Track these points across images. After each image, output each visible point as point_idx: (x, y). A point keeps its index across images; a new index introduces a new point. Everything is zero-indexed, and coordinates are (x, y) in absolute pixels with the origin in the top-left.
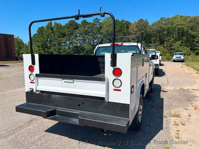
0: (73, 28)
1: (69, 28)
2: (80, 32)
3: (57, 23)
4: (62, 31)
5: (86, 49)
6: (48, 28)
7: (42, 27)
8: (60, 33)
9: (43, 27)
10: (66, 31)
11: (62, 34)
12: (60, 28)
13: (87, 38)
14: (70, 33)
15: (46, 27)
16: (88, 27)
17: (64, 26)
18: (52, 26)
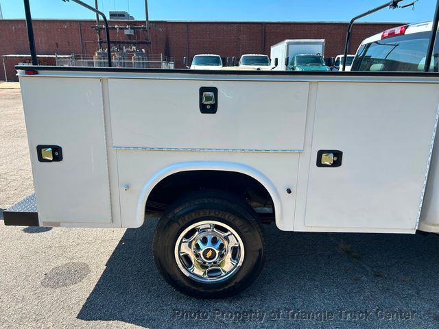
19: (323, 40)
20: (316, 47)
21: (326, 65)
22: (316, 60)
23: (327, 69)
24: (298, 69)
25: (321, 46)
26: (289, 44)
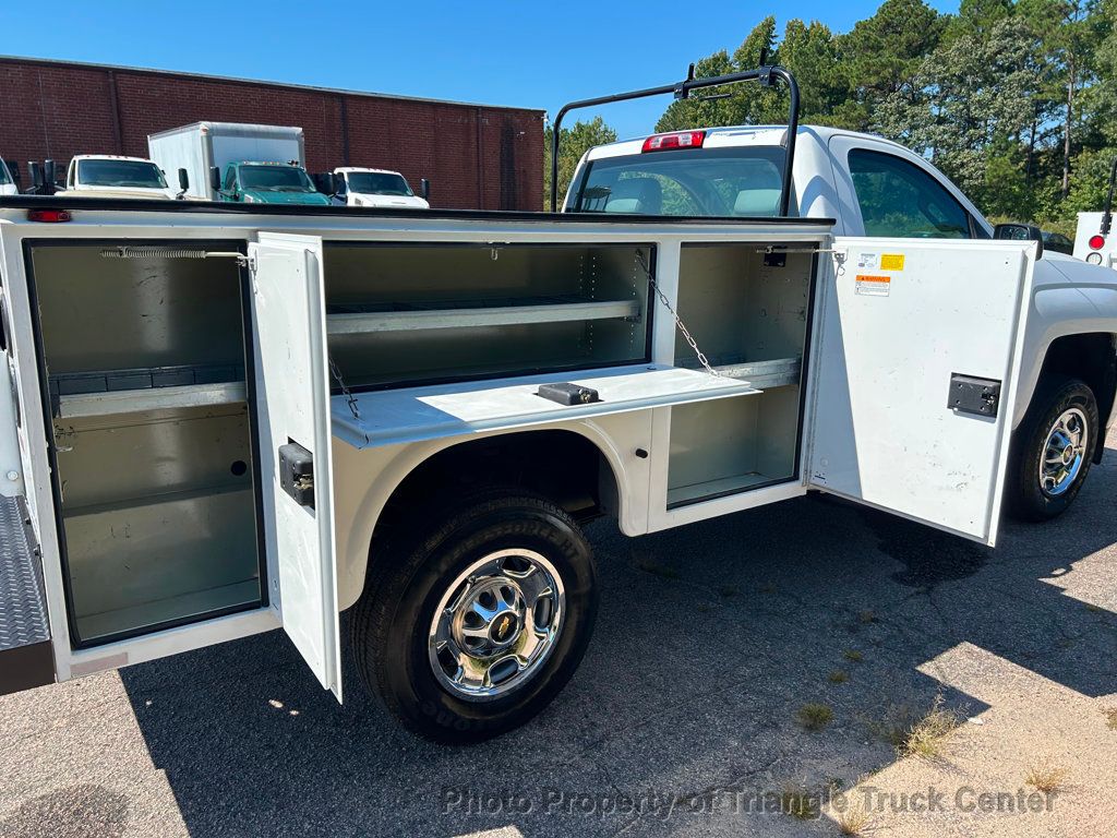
0: (902, 49)
1: (877, 48)
2: (940, 67)
3: (802, 27)
4: (828, 76)
5: (970, 178)
6: (748, 64)
7: (716, 59)
8: (814, 84)
9: (725, 59)
10: (852, 71)
11: (826, 91)
12: (821, 52)
13: (982, 105)
14: (874, 80)
15: (739, 55)
16: (1005, 35)
17: (845, 40)
18: (773, 48)
19: (298, 130)
20: (285, 145)
21: (319, 190)
22: (286, 177)
23: (324, 200)
24: (250, 199)
25: (296, 143)
26: (210, 134)
